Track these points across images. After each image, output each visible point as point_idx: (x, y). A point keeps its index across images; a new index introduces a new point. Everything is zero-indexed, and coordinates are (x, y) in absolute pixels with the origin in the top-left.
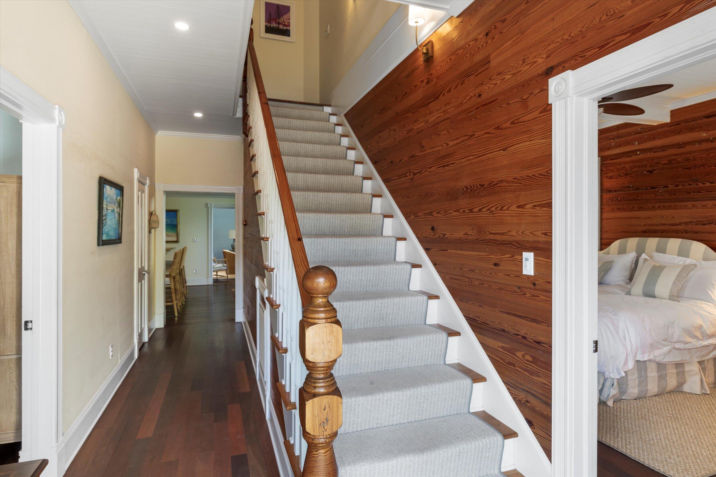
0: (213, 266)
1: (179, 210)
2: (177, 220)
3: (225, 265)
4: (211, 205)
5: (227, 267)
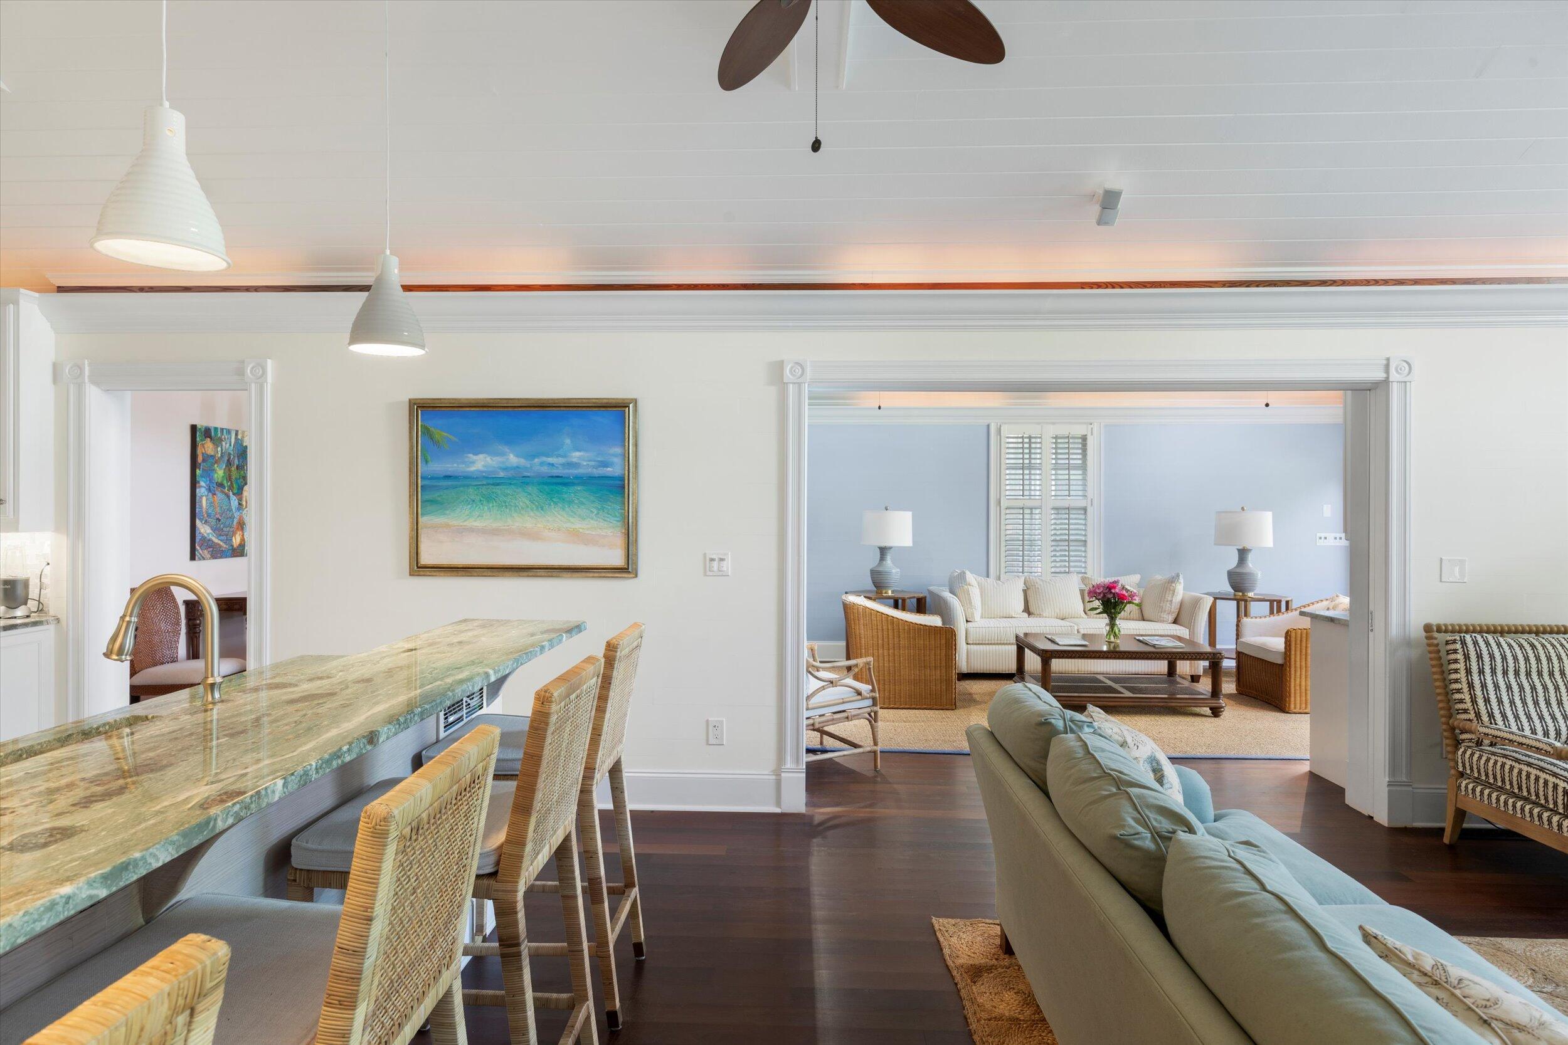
0: (808, 698)
1: (635, 401)
2: (625, 456)
3: (865, 688)
4: (799, 371)
5: (874, 699)
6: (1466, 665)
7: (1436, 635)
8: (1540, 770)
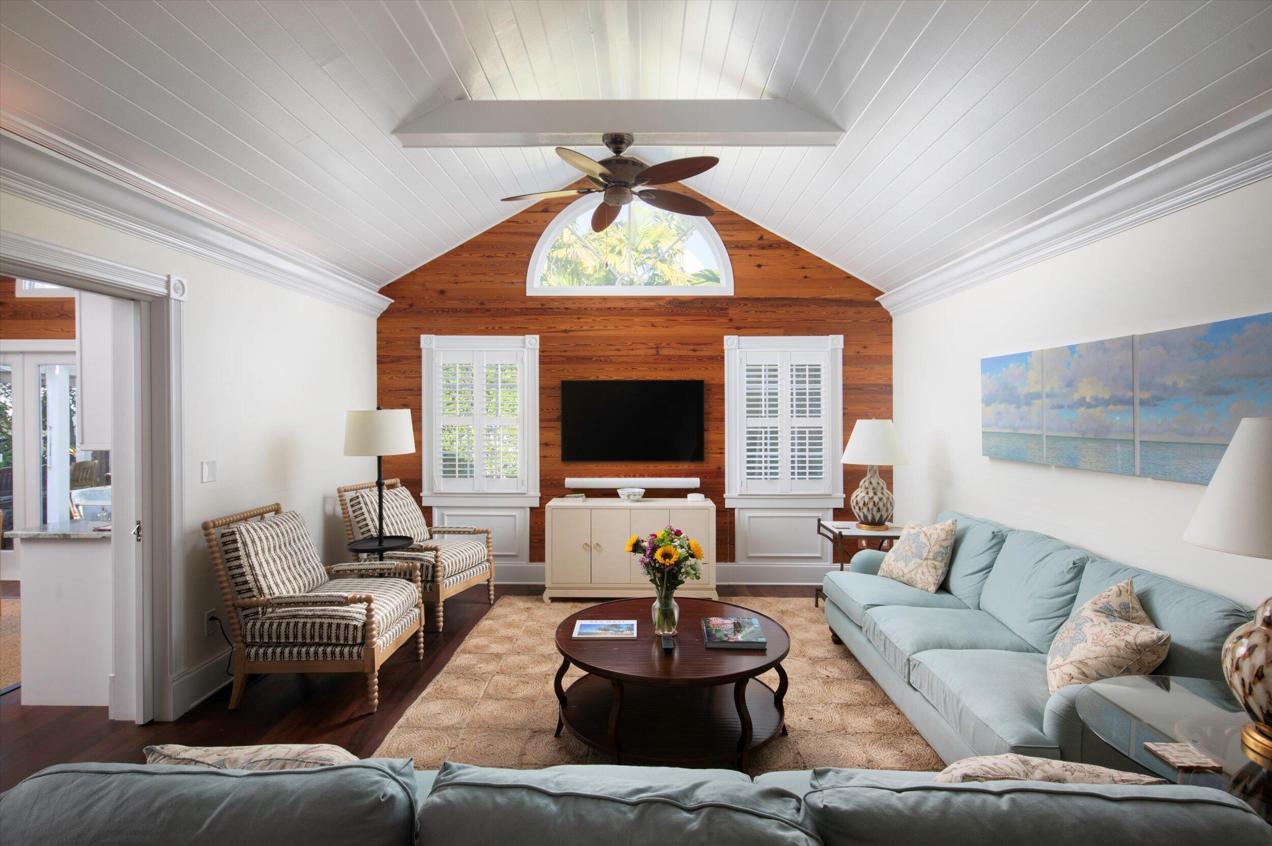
6: (245, 551)
7: (213, 531)
8: (331, 618)
